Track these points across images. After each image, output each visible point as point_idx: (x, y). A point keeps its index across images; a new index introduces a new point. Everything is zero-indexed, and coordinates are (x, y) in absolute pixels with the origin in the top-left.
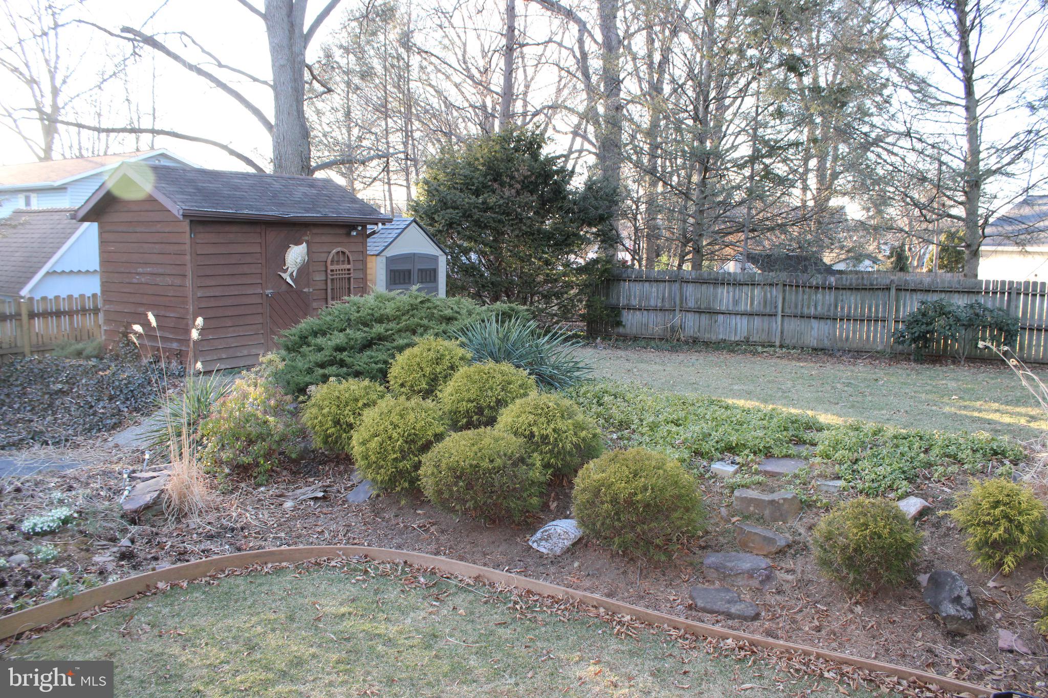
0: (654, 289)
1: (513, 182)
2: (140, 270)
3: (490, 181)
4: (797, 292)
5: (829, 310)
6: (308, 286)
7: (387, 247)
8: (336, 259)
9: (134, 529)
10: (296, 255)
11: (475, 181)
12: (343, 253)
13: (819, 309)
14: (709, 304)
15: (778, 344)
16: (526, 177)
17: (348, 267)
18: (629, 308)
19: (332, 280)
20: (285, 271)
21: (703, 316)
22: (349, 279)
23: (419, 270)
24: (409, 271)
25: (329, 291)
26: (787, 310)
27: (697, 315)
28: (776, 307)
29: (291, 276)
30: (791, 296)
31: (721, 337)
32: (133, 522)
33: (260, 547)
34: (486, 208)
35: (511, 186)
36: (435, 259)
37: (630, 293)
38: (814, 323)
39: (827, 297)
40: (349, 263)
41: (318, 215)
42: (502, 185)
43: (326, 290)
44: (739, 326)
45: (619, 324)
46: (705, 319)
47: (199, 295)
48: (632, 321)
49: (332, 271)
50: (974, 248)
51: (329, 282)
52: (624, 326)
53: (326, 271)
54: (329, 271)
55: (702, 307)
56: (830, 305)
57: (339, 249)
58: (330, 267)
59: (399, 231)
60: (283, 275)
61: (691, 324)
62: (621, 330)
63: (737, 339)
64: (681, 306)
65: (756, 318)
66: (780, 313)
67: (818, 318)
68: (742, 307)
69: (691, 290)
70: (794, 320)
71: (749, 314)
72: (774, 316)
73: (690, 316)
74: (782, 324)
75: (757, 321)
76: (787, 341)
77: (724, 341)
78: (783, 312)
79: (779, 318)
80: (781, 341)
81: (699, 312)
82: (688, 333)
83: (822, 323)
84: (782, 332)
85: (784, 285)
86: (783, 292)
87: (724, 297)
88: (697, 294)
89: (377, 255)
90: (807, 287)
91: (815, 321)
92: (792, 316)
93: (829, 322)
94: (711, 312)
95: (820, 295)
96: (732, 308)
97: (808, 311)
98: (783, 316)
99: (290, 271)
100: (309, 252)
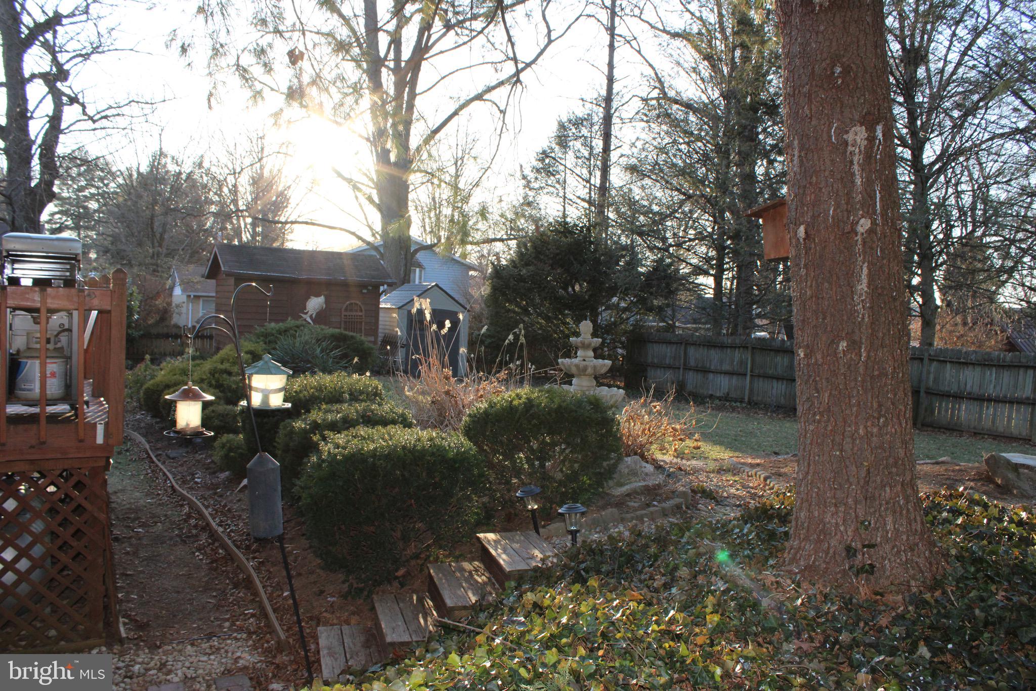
0: (669, 351)
8: (349, 308)
10: (315, 303)
12: (356, 304)
14: (703, 363)
15: (746, 400)
17: (359, 314)
18: (653, 365)
19: (345, 322)
20: (306, 313)
21: (699, 374)
22: (360, 322)
26: (755, 371)
27: (695, 373)
28: (747, 367)
30: (759, 358)
31: (710, 392)
37: (653, 352)
41: (330, 278)
46: (700, 377)
49: (345, 316)
51: (343, 323)
53: (340, 315)
54: (343, 317)
55: (699, 365)
57: (352, 301)
58: (344, 313)
60: (304, 316)
61: (692, 382)
63: (721, 394)
64: (685, 365)
65: (735, 378)
66: (749, 373)
67: (778, 379)
68: (726, 367)
69: (691, 351)
70: (761, 379)
71: (730, 374)
72: (745, 375)
73: (691, 373)
74: (751, 382)
75: (735, 380)
76: (755, 398)
77: (712, 395)
78: (751, 371)
79: (748, 377)
80: (749, 398)
81: (697, 370)
82: (690, 387)
83: (780, 383)
84: (751, 390)
85: (753, 348)
86: (753, 354)
87: (714, 357)
88: (695, 355)
89: (399, 308)
90: (770, 350)
91: (775, 382)
92: (759, 376)
93: (785, 382)
94: (704, 371)
95: (779, 359)
96: (719, 368)
97: (771, 372)
98: (752, 376)
99: (310, 313)
100: (326, 302)
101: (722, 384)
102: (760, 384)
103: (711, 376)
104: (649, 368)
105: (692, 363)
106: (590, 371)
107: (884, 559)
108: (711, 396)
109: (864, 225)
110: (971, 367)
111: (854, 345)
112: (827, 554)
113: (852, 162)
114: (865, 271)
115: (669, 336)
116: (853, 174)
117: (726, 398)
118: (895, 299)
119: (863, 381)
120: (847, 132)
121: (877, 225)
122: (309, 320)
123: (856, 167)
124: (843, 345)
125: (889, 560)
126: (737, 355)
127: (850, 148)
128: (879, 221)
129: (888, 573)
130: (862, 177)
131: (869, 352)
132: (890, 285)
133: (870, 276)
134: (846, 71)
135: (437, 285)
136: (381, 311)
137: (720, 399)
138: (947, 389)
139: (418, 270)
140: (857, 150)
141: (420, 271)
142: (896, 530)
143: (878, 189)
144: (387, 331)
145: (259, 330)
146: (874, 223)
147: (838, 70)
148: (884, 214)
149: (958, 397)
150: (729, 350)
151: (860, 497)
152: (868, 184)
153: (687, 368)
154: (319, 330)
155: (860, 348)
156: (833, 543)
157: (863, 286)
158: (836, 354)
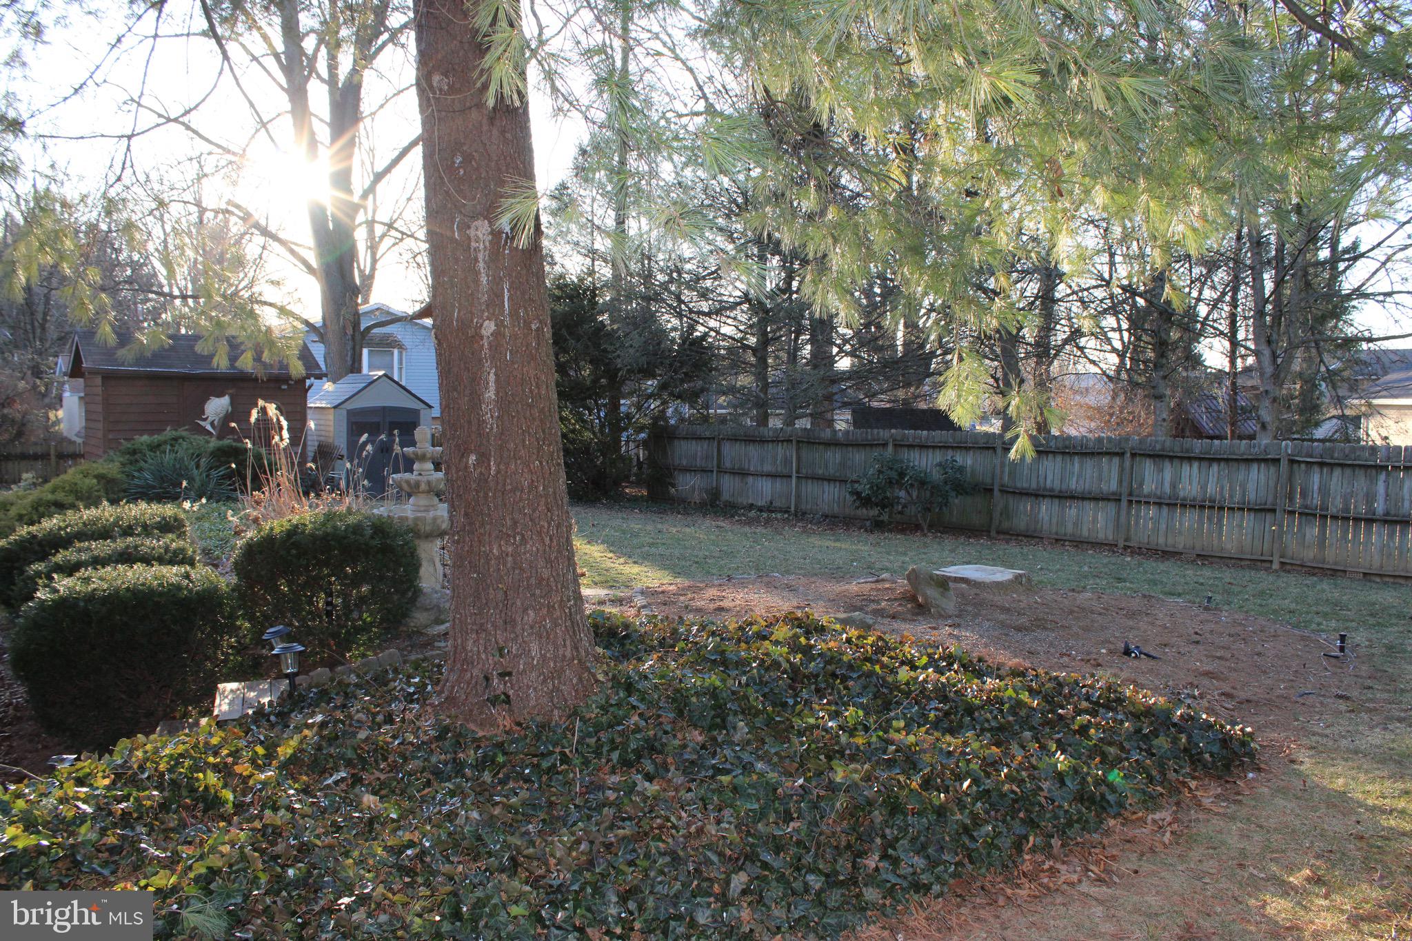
5: (838, 470)
7: (346, 400)
10: (217, 406)
13: (830, 469)
14: (741, 464)
15: (793, 509)
18: (681, 469)
19: (259, 429)
20: (205, 420)
21: (737, 478)
23: (391, 423)
24: (378, 424)
26: (801, 471)
27: (732, 477)
28: (792, 467)
30: (805, 454)
36: (416, 413)
39: (837, 455)
45: (671, 485)
46: (738, 481)
48: (683, 483)
52: (675, 488)
55: (736, 467)
56: (839, 464)
59: (363, 385)
60: (202, 424)
61: (729, 488)
64: (718, 467)
65: (778, 481)
66: (794, 475)
68: (768, 468)
69: (727, 448)
70: (810, 482)
71: (773, 476)
72: (791, 477)
73: (727, 477)
74: (797, 486)
75: (779, 483)
76: (803, 507)
78: (798, 472)
79: (794, 480)
80: (796, 506)
81: (733, 472)
82: (726, 496)
83: (832, 485)
84: (798, 496)
85: (798, 442)
86: (798, 449)
87: (753, 456)
88: (732, 453)
89: (335, 407)
90: (819, 444)
91: (826, 483)
92: (807, 478)
94: (742, 474)
96: (759, 468)
97: (821, 472)
98: (798, 477)
99: (210, 419)
100: (232, 403)
101: (765, 490)
102: (810, 488)
103: (750, 479)
104: (677, 473)
105: (728, 464)
106: (423, 487)
107: (529, 687)
108: (751, 507)
109: (489, 327)
110: (1050, 456)
111: (483, 458)
112: (469, 684)
113: (476, 260)
114: (492, 377)
115: (699, 430)
116: (477, 273)
117: (770, 508)
118: (530, 406)
119: (494, 497)
120: (469, 227)
121: (505, 327)
122: (209, 428)
123: (481, 265)
124: (473, 458)
125: (535, 689)
126: (780, 450)
127: (473, 244)
128: (507, 321)
129: (533, 703)
130: (488, 276)
131: (498, 465)
132: (524, 391)
133: (497, 381)
134: (468, 159)
135: (385, 375)
136: (309, 412)
137: (761, 510)
138: (1025, 485)
139: (396, 351)
140: (482, 246)
141: (400, 354)
142: (543, 657)
143: (506, 286)
144: (322, 439)
145: (126, 445)
146: (500, 324)
147: (458, 160)
148: (514, 314)
149: (1037, 495)
150: (770, 445)
151: (500, 622)
152: (496, 282)
153: (721, 471)
154: (202, 443)
155: (489, 461)
156: (475, 672)
157: (491, 394)
158: (466, 467)
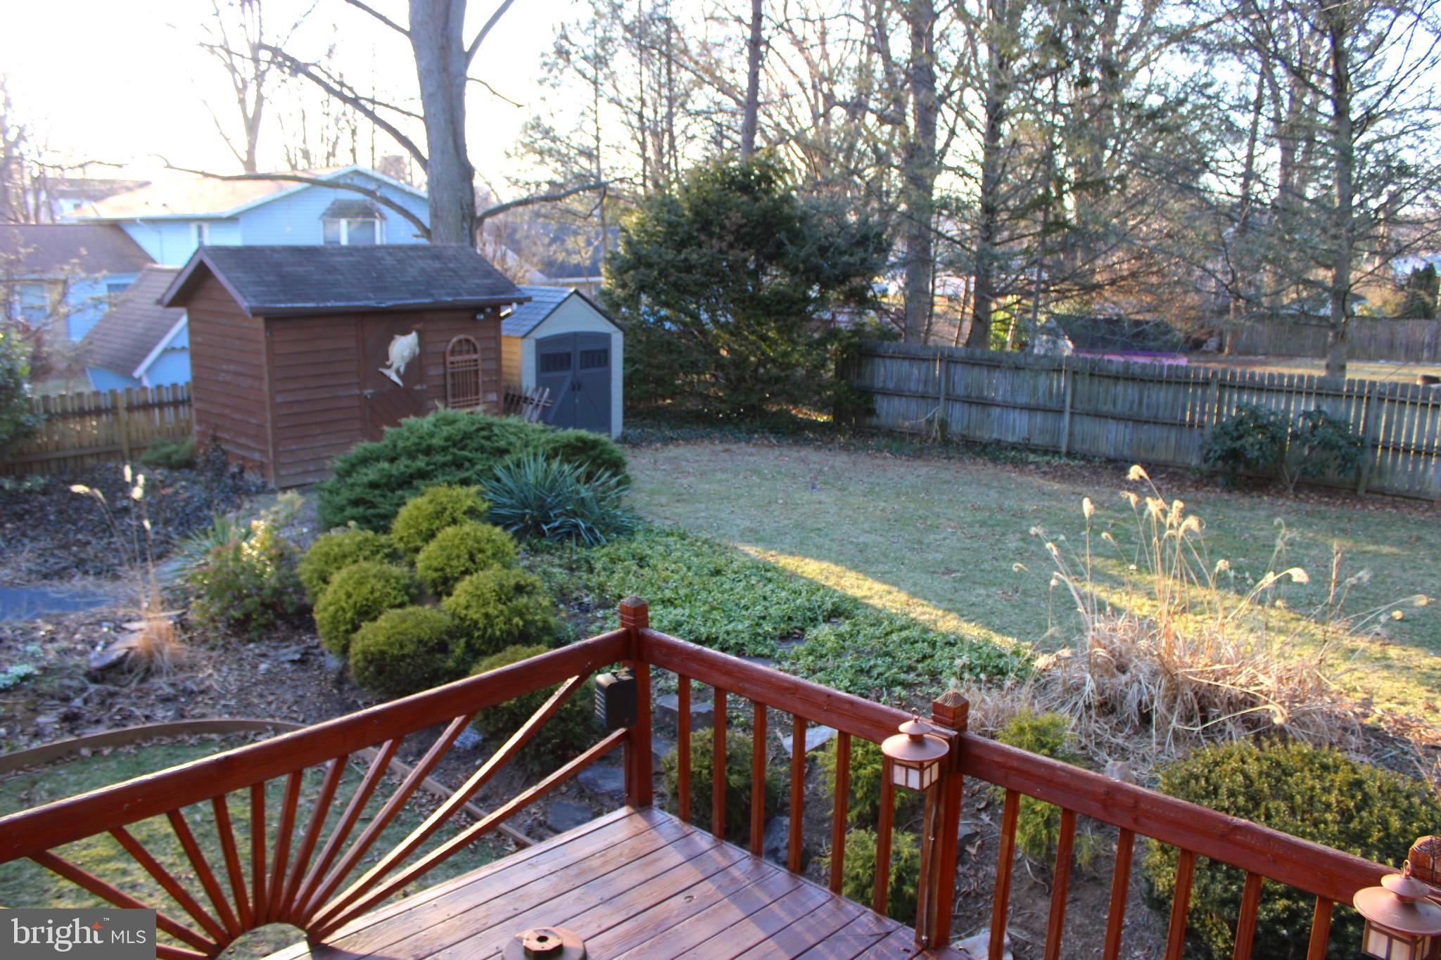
0: (916, 371)
1: (724, 233)
2: (225, 367)
3: (698, 230)
4: (1091, 382)
5: (1131, 408)
6: (421, 382)
7: (535, 327)
8: (458, 348)
9: (93, 688)
10: (403, 347)
11: (680, 230)
12: (468, 341)
13: (1119, 406)
14: (981, 392)
15: (1064, 449)
16: (741, 226)
17: (475, 357)
18: (886, 393)
19: (453, 375)
20: (389, 367)
21: (974, 408)
22: (476, 371)
23: (582, 353)
24: (569, 355)
25: (449, 387)
26: (1079, 406)
27: (966, 407)
28: (1064, 401)
29: (398, 372)
30: (1084, 386)
31: (995, 436)
32: (95, 680)
33: (203, 715)
34: (688, 268)
35: (721, 238)
36: (606, 338)
37: (885, 372)
38: (1112, 425)
39: (1130, 391)
40: (475, 351)
41: (427, 300)
42: (711, 235)
43: (445, 386)
44: (1018, 422)
45: (871, 412)
46: (975, 413)
47: (279, 399)
48: (889, 410)
49: (452, 363)
50: (1340, 329)
51: (449, 377)
52: (878, 416)
53: (444, 363)
54: (449, 365)
55: (973, 395)
56: (1133, 402)
57: (462, 337)
58: (450, 359)
59: (553, 306)
60: (387, 372)
61: (960, 419)
62: (874, 421)
63: (1015, 440)
64: (947, 393)
65: (1039, 414)
66: (1068, 410)
67: (1117, 418)
68: (1022, 399)
69: (960, 372)
70: (1089, 419)
71: (1031, 409)
72: (1061, 412)
73: (957, 406)
74: (1071, 424)
75: (1040, 419)
76: (1079, 447)
77: (998, 442)
78: (1072, 407)
79: (1067, 416)
80: (1069, 448)
81: (969, 401)
82: (960, 430)
83: (1121, 425)
84: (1071, 434)
85: (1075, 373)
87: (999, 383)
88: (963, 378)
90: (1106, 377)
92: (1085, 414)
93: (1130, 424)
94: (984, 403)
95: (1120, 388)
96: (1009, 399)
97: (1105, 408)
98: (1072, 414)
100: (421, 343)
101: (1018, 426)
102: (1087, 427)
103: (996, 411)
104: (878, 398)
105: (960, 391)
108: (997, 444)
117: (1025, 447)
126: (1042, 380)
153: (951, 398)
